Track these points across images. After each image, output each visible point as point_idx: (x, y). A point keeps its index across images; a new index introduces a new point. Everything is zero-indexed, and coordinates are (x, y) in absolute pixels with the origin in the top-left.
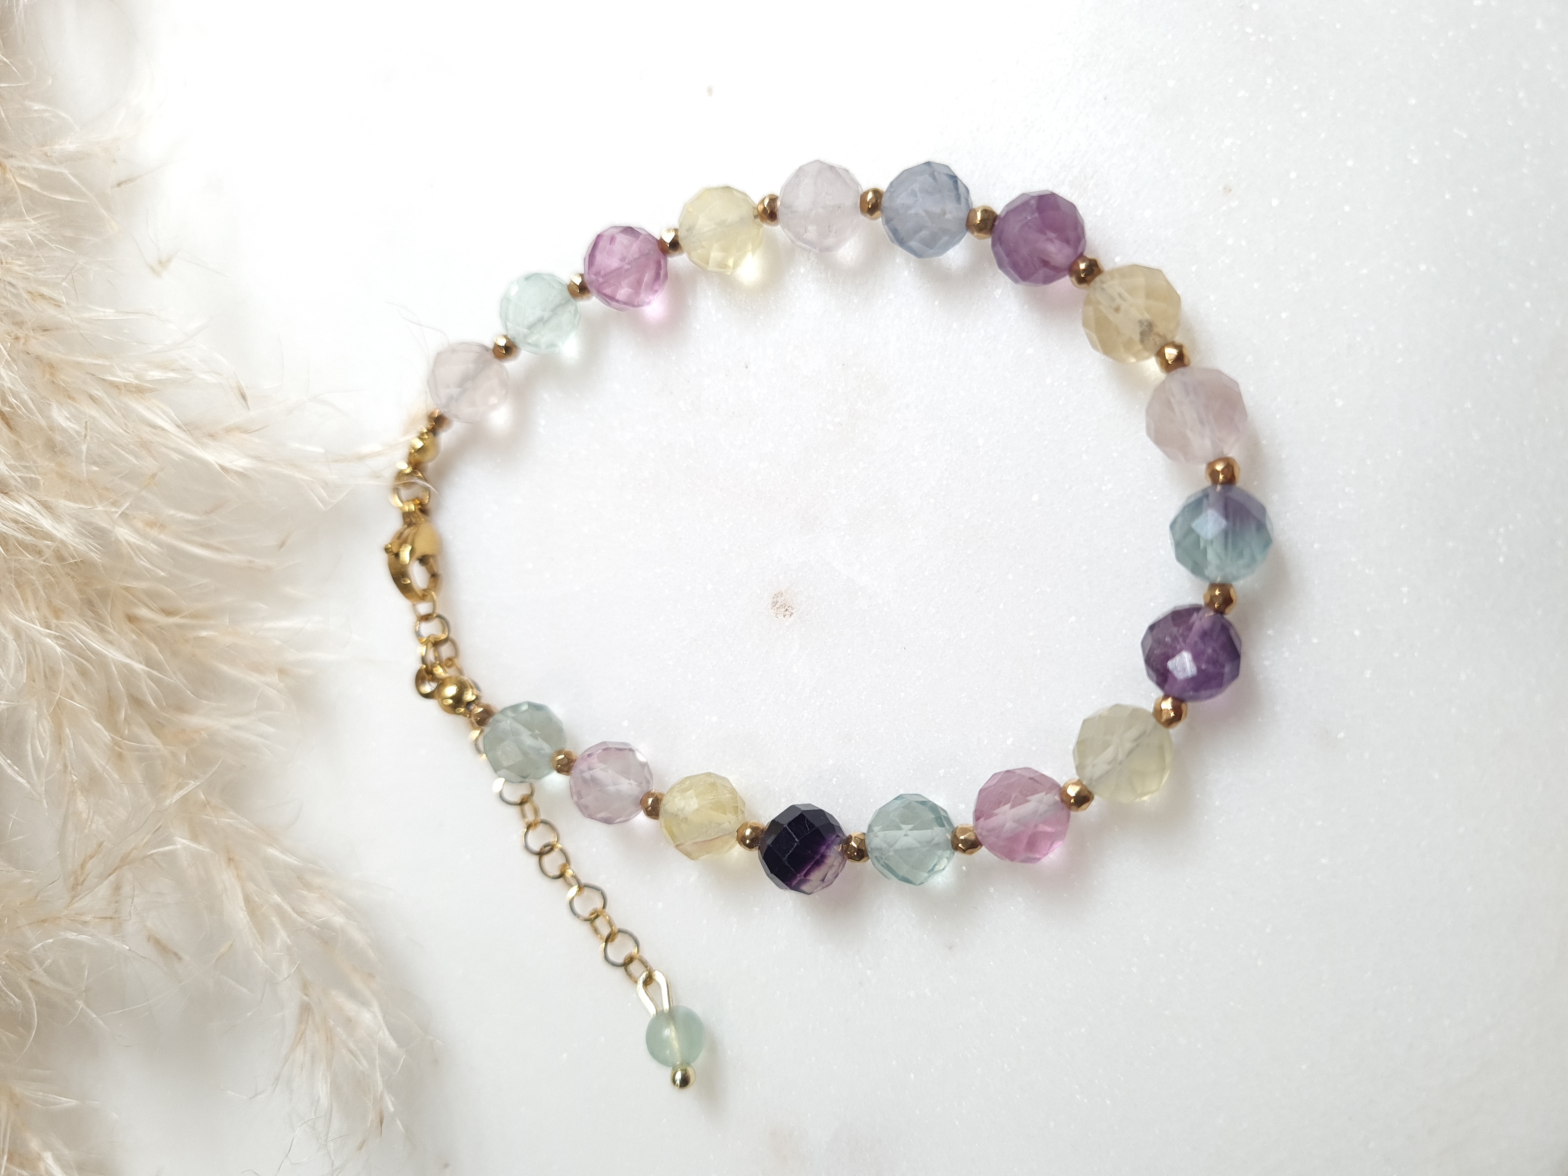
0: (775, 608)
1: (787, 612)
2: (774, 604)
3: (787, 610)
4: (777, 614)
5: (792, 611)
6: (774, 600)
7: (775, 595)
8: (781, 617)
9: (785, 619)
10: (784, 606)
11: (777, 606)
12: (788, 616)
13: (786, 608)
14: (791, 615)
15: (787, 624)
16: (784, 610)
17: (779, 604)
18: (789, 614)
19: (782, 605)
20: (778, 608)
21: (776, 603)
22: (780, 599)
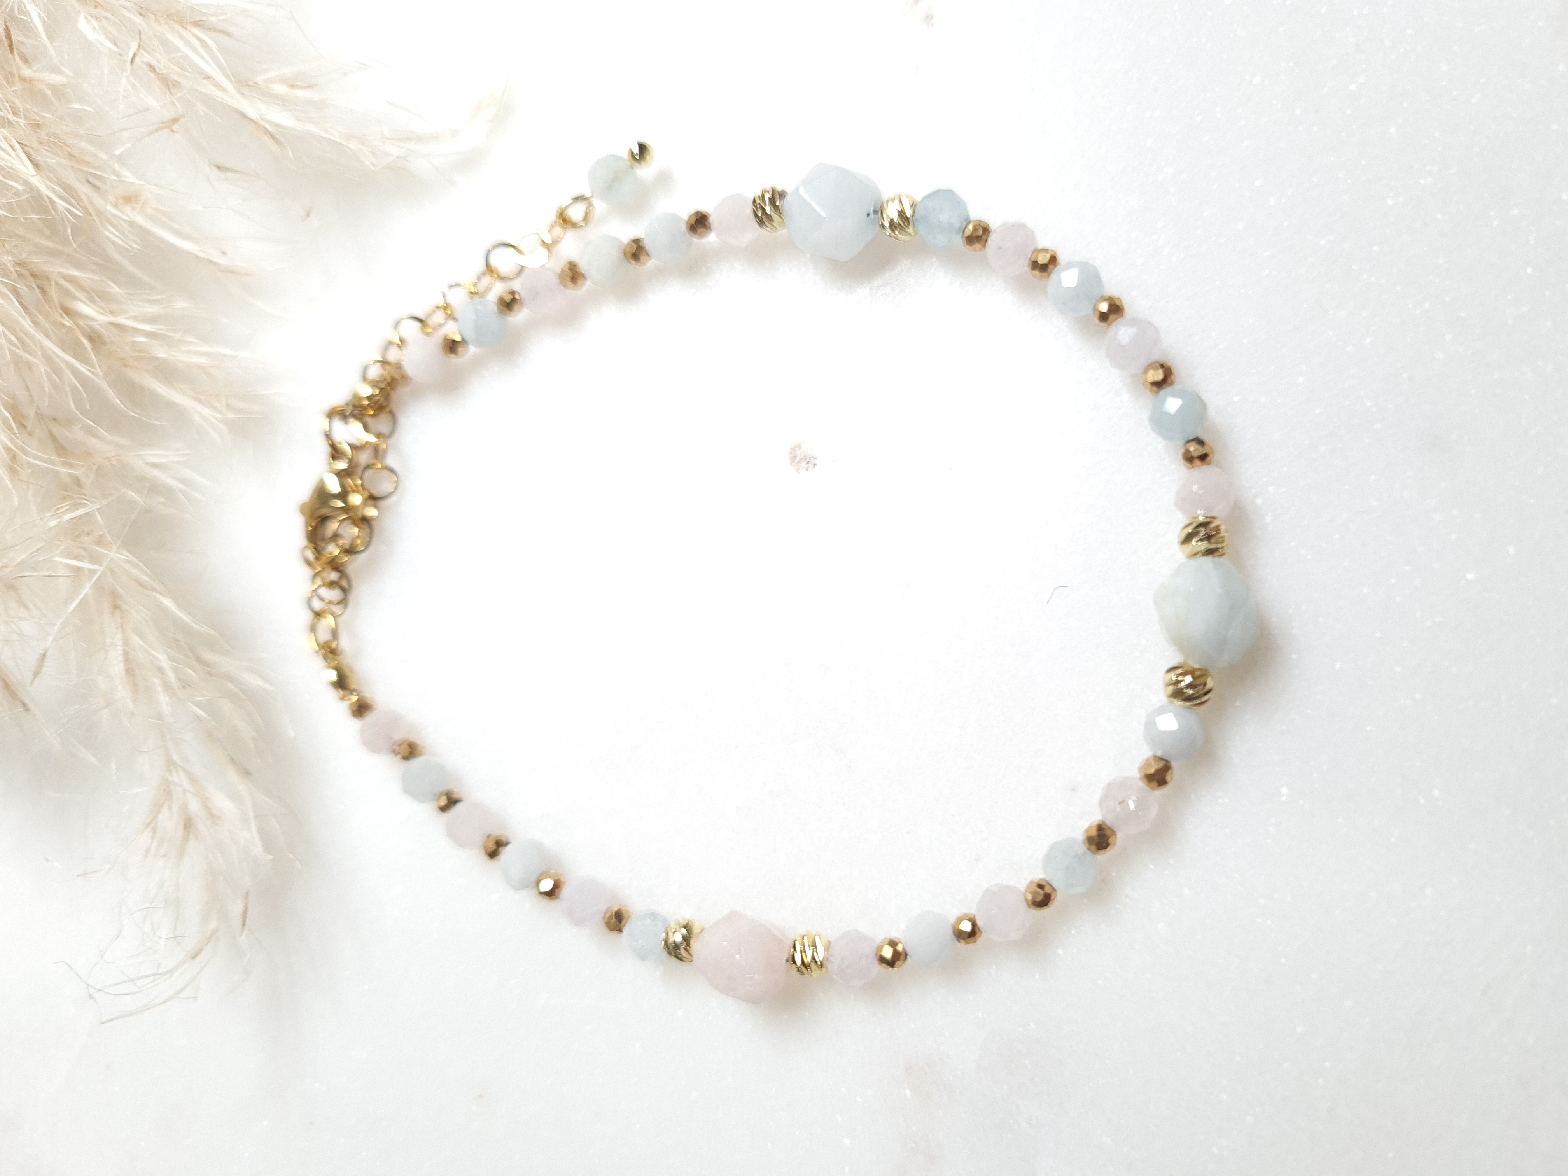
0: (794, 463)
1: (810, 465)
2: (793, 460)
3: (808, 462)
5: (815, 462)
6: (792, 455)
8: (803, 471)
9: (808, 472)
10: (804, 458)
11: (796, 461)
12: (810, 469)
13: (808, 460)
14: (814, 467)
15: (811, 477)
16: (805, 463)
17: (798, 459)
18: (812, 466)
19: (802, 458)
20: (798, 463)
21: (795, 457)
22: (798, 452)
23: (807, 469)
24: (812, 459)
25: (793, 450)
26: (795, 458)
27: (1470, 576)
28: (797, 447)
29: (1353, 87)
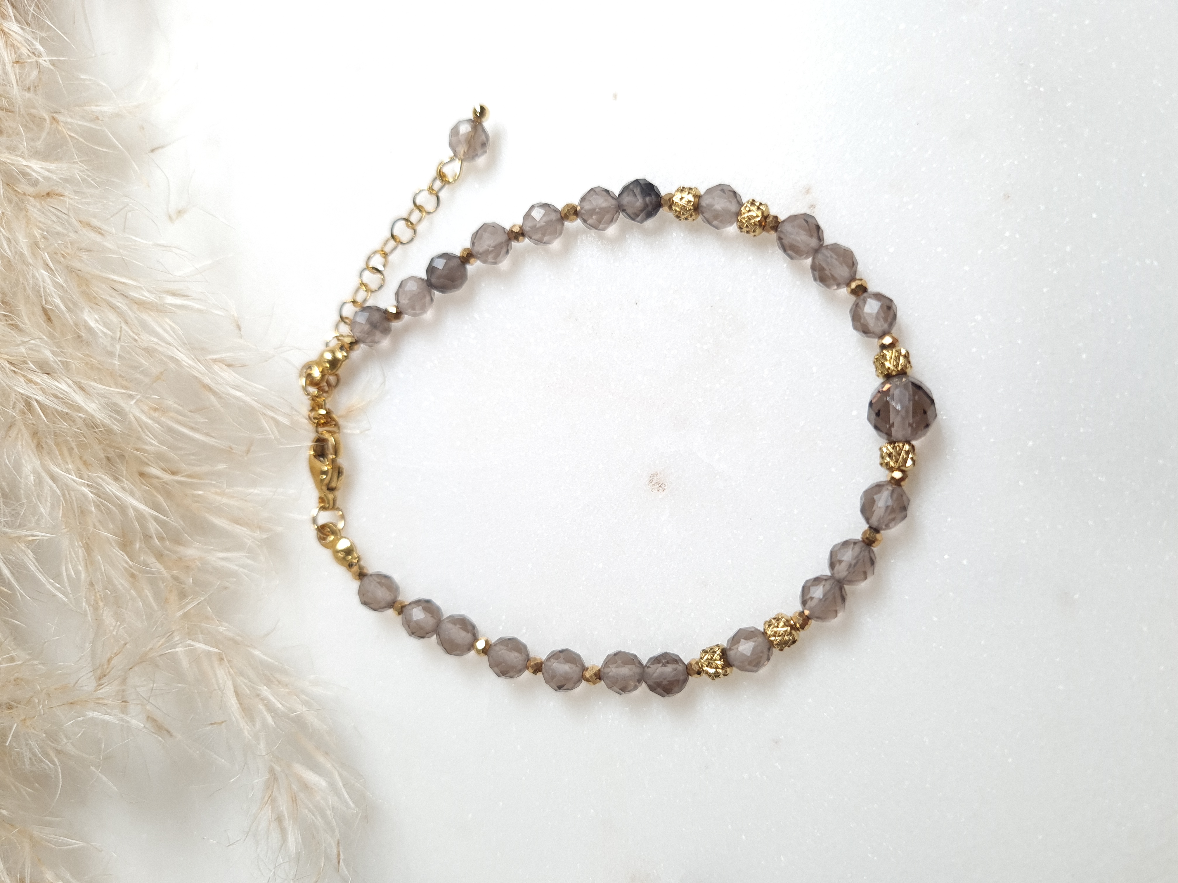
1: (661, 488)
4: (653, 489)
6: (651, 479)
8: (655, 491)
9: (659, 493)
10: (658, 483)
14: (663, 490)
15: (660, 497)
16: (658, 486)
17: (654, 481)
20: (653, 484)
22: (655, 478)
23: (658, 491)
24: (662, 485)
25: (653, 476)
26: (652, 481)
27: (1061, 687)
28: (655, 474)
29: (1080, 345)
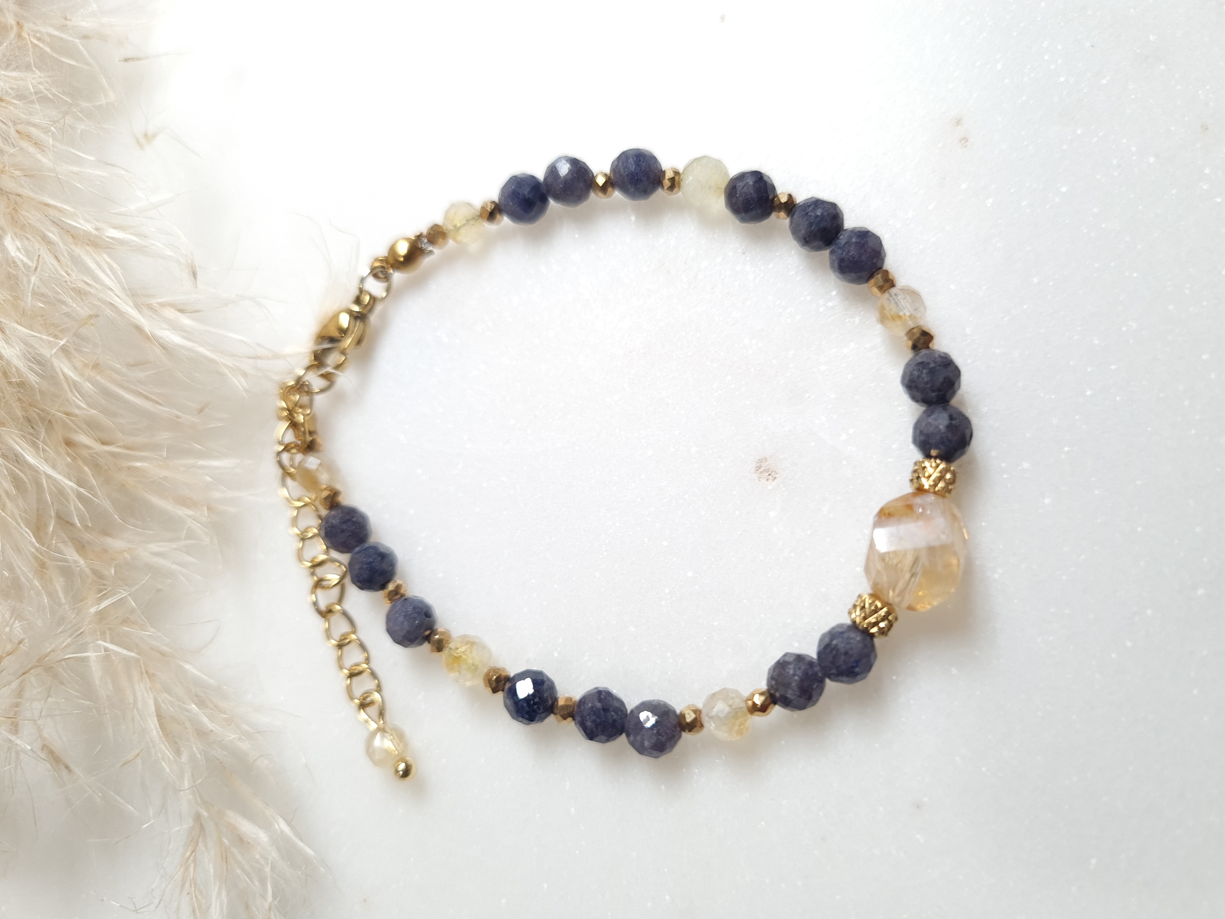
0: (758, 472)
1: (770, 477)
2: (757, 469)
3: (770, 475)
4: (760, 478)
5: (776, 476)
6: (758, 465)
7: (759, 460)
8: (764, 481)
9: (768, 483)
10: (768, 470)
12: (770, 480)
13: (770, 472)
14: (774, 479)
15: (770, 487)
16: (767, 474)
18: (772, 478)
19: (765, 470)
20: (761, 472)
21: (760, 467)
22: (763, 464)
23: (767, 480)
24: (773, 472)
25: (760, 461)
28: (763, 459)
